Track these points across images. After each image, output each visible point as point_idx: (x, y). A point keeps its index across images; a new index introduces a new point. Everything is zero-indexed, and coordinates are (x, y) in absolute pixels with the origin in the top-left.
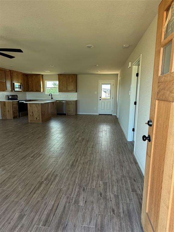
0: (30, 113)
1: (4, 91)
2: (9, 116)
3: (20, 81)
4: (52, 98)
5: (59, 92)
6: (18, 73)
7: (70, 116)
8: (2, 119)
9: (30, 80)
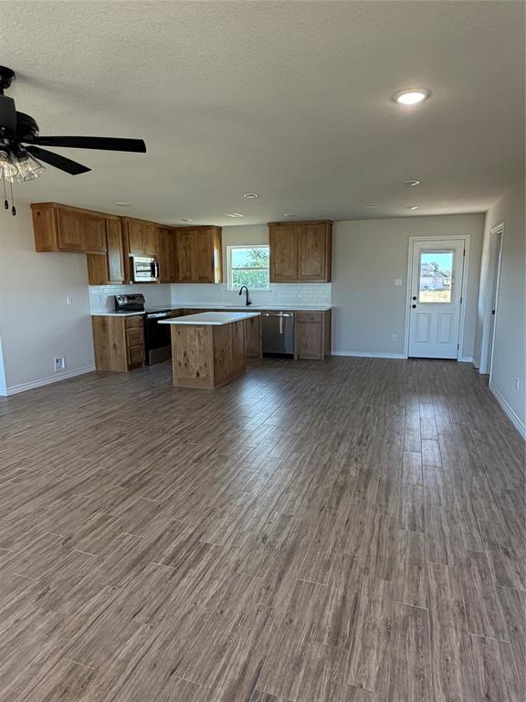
0: (177, 356)
1: (101, 284)
2: (118, 361)
3: (151, 250)
4: (248, 303)
5: (271, 281)
6: (144, 225)
7: (306, 362)
8: (97, 372)
9: (180, 245)
